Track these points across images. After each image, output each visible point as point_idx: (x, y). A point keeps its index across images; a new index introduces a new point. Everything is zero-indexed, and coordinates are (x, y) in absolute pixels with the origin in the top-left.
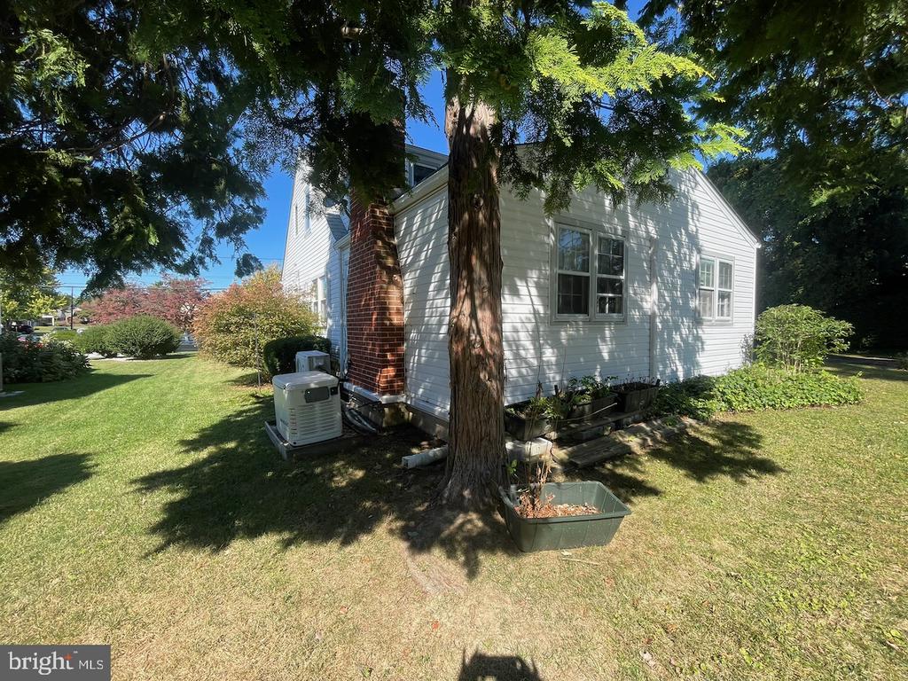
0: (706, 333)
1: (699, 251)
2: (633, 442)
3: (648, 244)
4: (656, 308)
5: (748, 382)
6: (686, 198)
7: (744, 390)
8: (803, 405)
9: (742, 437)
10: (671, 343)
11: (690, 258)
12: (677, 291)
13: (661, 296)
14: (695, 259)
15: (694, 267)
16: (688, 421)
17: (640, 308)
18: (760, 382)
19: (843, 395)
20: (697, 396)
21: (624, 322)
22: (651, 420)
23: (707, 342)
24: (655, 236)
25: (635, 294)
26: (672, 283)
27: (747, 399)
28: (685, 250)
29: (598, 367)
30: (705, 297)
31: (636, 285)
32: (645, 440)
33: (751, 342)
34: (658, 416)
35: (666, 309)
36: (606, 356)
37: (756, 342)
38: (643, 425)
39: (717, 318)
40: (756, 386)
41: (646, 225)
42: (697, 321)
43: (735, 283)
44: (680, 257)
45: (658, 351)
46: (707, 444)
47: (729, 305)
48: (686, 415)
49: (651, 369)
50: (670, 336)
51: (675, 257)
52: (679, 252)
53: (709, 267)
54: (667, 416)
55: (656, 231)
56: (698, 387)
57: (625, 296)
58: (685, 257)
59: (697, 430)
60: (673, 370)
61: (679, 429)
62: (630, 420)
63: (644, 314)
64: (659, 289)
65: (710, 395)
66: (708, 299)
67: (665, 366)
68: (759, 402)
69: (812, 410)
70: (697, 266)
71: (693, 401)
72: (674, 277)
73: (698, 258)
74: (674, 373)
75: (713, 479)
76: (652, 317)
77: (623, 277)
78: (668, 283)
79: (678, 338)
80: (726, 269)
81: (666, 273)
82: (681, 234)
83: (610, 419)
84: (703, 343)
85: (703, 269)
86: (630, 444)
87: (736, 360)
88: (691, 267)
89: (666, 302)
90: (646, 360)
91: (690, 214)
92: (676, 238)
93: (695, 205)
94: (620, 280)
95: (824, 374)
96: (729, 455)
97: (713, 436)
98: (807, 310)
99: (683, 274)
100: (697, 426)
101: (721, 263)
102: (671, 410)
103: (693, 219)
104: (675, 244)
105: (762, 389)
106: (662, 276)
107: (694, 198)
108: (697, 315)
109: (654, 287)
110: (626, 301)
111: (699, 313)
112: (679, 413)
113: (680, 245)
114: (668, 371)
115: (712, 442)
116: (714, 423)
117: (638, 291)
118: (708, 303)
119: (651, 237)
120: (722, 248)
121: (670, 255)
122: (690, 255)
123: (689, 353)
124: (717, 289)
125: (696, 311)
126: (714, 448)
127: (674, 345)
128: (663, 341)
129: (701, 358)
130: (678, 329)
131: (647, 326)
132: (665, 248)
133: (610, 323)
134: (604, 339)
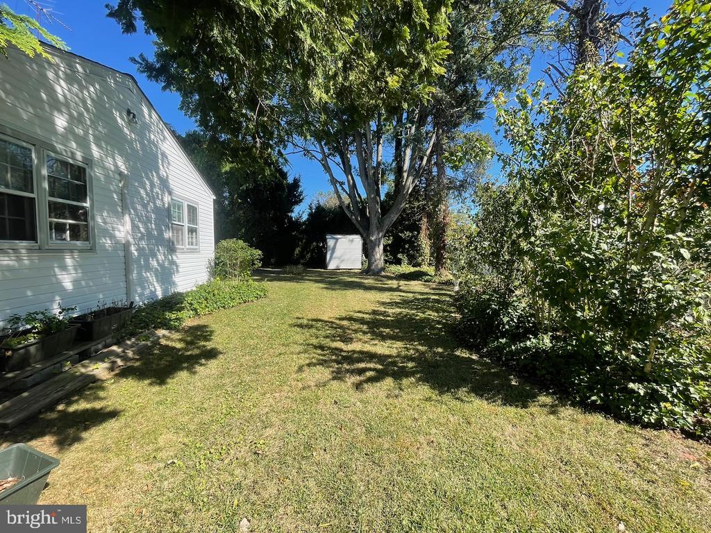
0: (179, 258)
1: (170, 193)
2: (99, 369)
3: (117, 177)
4: (130, 239)
5: (209, 293)
6: (156, 146)
7: (206, 299)
8: (240, 303)
9: (201, 335)
10: (148, 268)
11: (162, 198)
12: (151, 224)
13: (134, 227)
14: (167, 199)
15: (166, 205)
16: (161, 332)
17: (112, 237)
18: (216, 292)
19: (259, 293)
20: (171, 309)
21: (92, 249)
22: (124, 341)
23: (181, 265)
24: (126, 172)
25: (105, 223)
26: (147, 217)
27: (208, 305)
28: (157, 190)
29: (57, 298)
30: (178, 230)
31: (105, 214)
32: (114, 363)
33: (213, 264)
34: (132, 335)
35: (141, 239)
36: (68, 285)
37: (217, 264)
38: (114, 348)
39: (187, 247)
40: (214, 295)
41: (114, 159)
42: (171, 248)
43: (200, 222)
44: (152, 194)
45: (135, 275)
46: (174, 348)
47: (196, 238)
48: (160, 328)
49: (128, 294)
50: (147, 261)
51: (147, 194)
52: (152, 191)
53: (180, 207)
54: (142, 332)
55: (126, 167)
56: (173, 302)
57: (91, 223)
58: (158, 196)
59: (168, 338)
60: (151, 290)
61: (152, 342)
62: (100, 346)
63: (117, 242)
64: (132, 221)
65: (181, 307)
66: (180, 232)
67: (144, 288)
68: (215, 306)
69: (244, 305)
70: (169, 203)
71: (168, 315)
72: (148, 212)
73: (170, 199)
74: (153, 293)
75: (173, 378)
76: (126, 246)
77: (87, 204)
78: (142, 216)
79: (154, 263)
80: (193, 210)
81: (139, 207)
82: (153, 176)
83: (71, 353)
84: (177, 266)
85: (174, 208)
86: (95, 372)
87: (203, 277)
88: (164, 205)
89: (140, 232)
90: (123, 285)
91: (160, 161)
92: (148, 179)
93: (164, 155)
94: (83, 208)
95: (251, 282)
96: (189, 353)
97: (180, 340)
98: (241, 242)
99: (157, 210)
100: (169, 335)
101: (188, 205)
102: (146, 326)
103: (163, 166)
104: (147, 182)
105: (218, 296)
106: (135, 209)
107: (163, 148)
108: (171, 244)
109: (127, 218)
110: (93, 229)
111: (173, 243)
112: (154, 328)
113: (152, 185)
114: (147, 292)
115: (179, 345)
116: (183, 329)
117: (108, 220)
118: (180, 235)
119: (121, 172)
120: (188, 194)
121: (142, 191)
122: (162, 195)
123: (166, 275)
124: (186, 224)
125: (169, 240)
126: (179, 350)
127: (151, 269)
128: (140, 267)
129: (177, 278)
130: (154, 255)
131: (121, 253)
132: (137, 184)
133: (71, 251)
134: (64, 268)
